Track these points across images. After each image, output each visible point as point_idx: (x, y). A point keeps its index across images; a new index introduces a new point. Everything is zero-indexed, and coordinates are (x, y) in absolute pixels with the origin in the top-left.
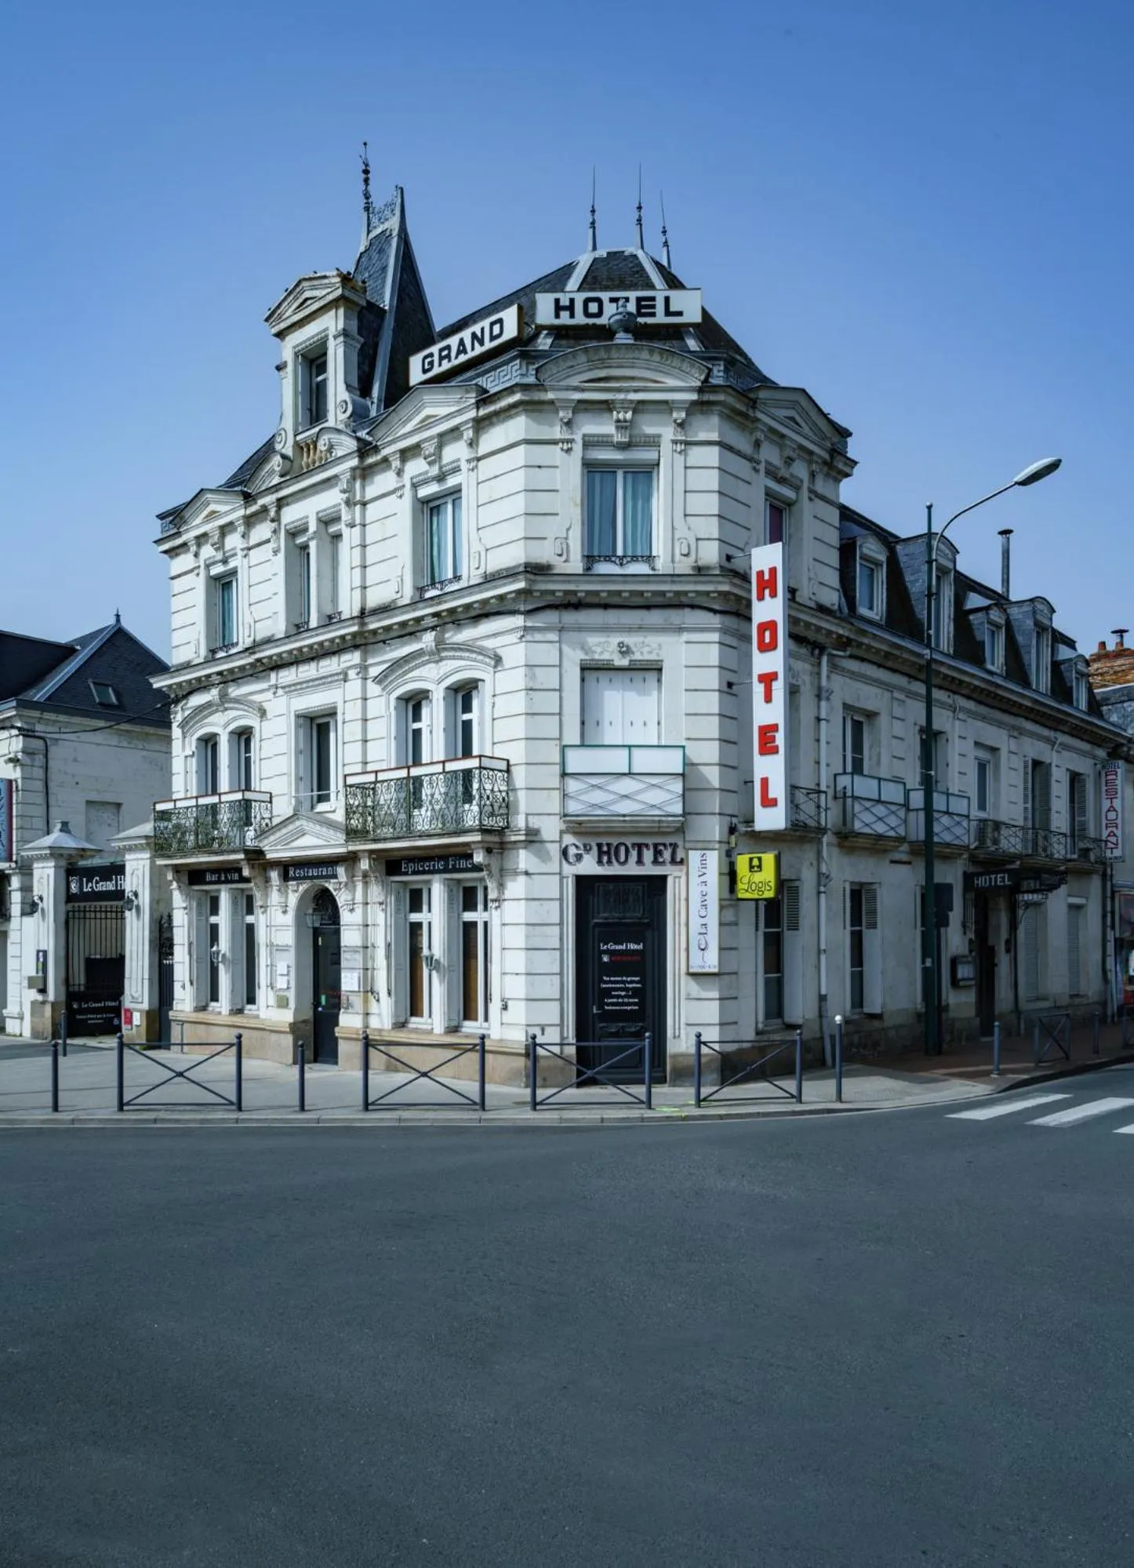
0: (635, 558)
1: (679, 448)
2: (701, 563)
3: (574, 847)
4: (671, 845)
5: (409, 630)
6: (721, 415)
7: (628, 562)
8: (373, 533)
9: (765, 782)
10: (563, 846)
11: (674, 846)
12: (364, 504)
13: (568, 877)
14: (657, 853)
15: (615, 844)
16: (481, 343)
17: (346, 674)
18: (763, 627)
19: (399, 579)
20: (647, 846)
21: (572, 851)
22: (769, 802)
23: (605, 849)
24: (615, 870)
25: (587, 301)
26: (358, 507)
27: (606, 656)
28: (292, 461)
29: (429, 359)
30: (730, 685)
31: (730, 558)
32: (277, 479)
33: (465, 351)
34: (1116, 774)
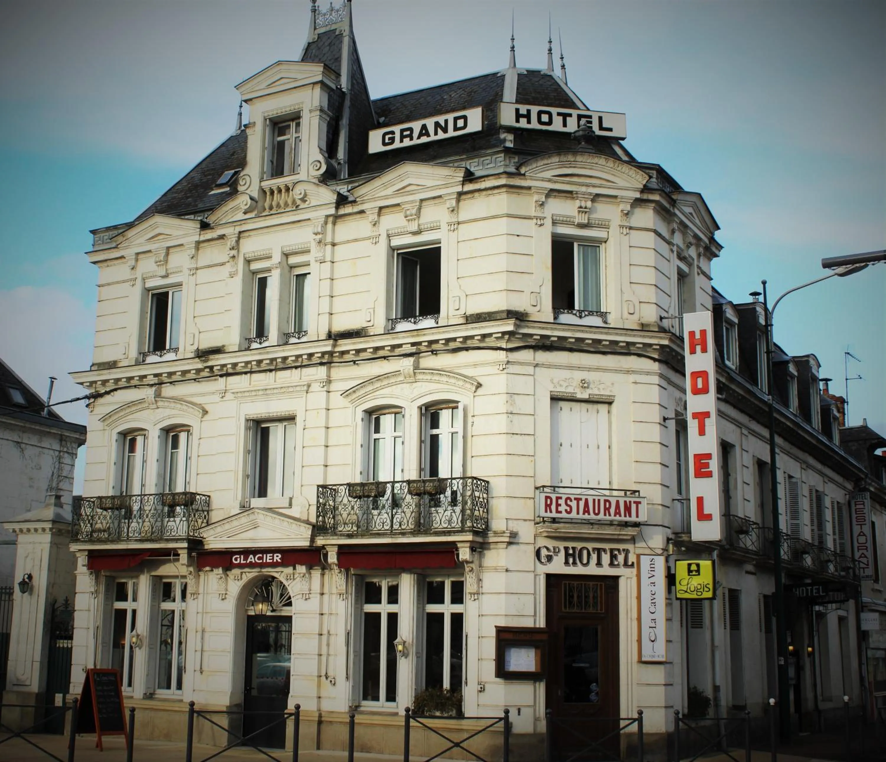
0: (591, 313)
1: (625, 231)
2: (644, 321)
3: (545, 550)
4: (624, 550)
5: (381, 353)
6: (655, 209)
7: (586, 315)
8: (340, 270)
9: (700, 500)
10: (537, 548)
11: (627, 552)
12: (334, 245)
13: (540, 575)
14: (613, 557)
15: (579, 548)
16: (445, 130)
17: (309, 386)
18: (695, 375)
19: (372, 311)
20: (604, 550)
21: (544, 552)
22: (703, 517)
23: (571, 552)
24: (578, 570)
25: (540, 113)
26: (329, 247)
27: (570, 390)
28: (257, 202)
29: (390, 136)
30: (665, 419)
31: (661, 318)
32: (240, 216)
33: (428, 135)
34: (863, 504)
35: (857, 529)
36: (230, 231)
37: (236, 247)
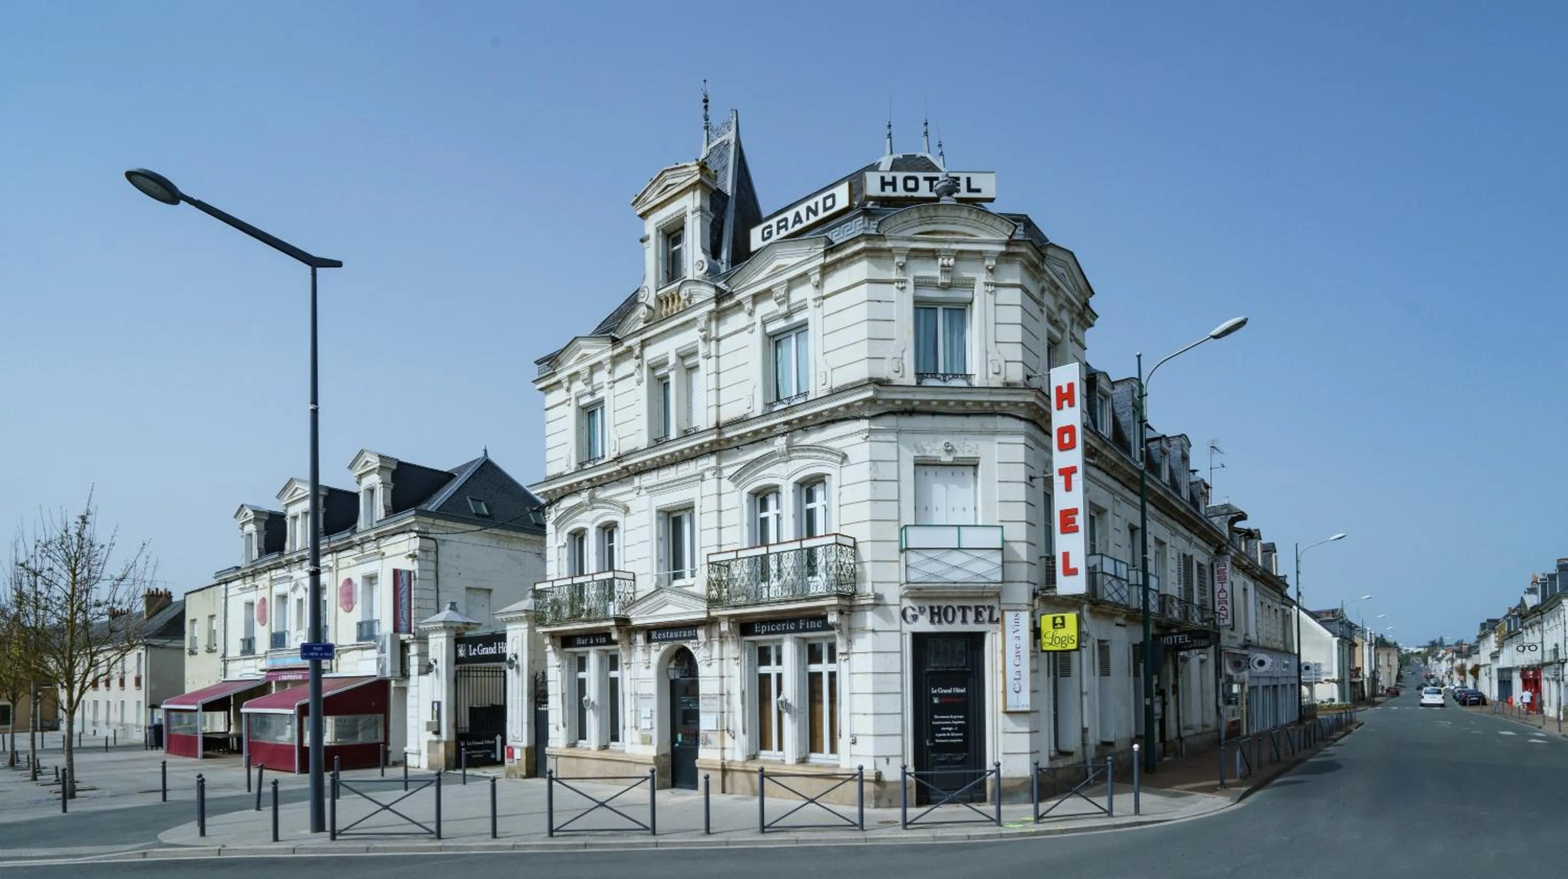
0: (955, 376)
1: (990, 289)
2: (1009, 380)
3: (911, 609)
4: (989, 607)
5: (760, 437)
6: (1022, 264)
7: (950, 379)
8: (725, 363)
9: (1066, 556)
10: (903, 608)
11: (992, 609)
12: (718, 340)
13: (906, 634)
14: (978, 614)
15: (944, 607)
16: (815, 213)
17: (703, 475)
18: (1062, 431)
19: (751, 397)
20: (970, 608)
21: (910, 612)
22: (1070, 572)
23: (936, 610)
24: (945, 628)
25: (906, 179)
26: (713, 343)
27: (934, 454)
28: (654, 311)
29: (768, 230)
30: (1031, 478)
31: (1028, 377)
32: (641, 325)
33: (801, 221)
34: (1225, 566)
35: (1218, 587)
36: (634, 342)
37: (640, 357)
